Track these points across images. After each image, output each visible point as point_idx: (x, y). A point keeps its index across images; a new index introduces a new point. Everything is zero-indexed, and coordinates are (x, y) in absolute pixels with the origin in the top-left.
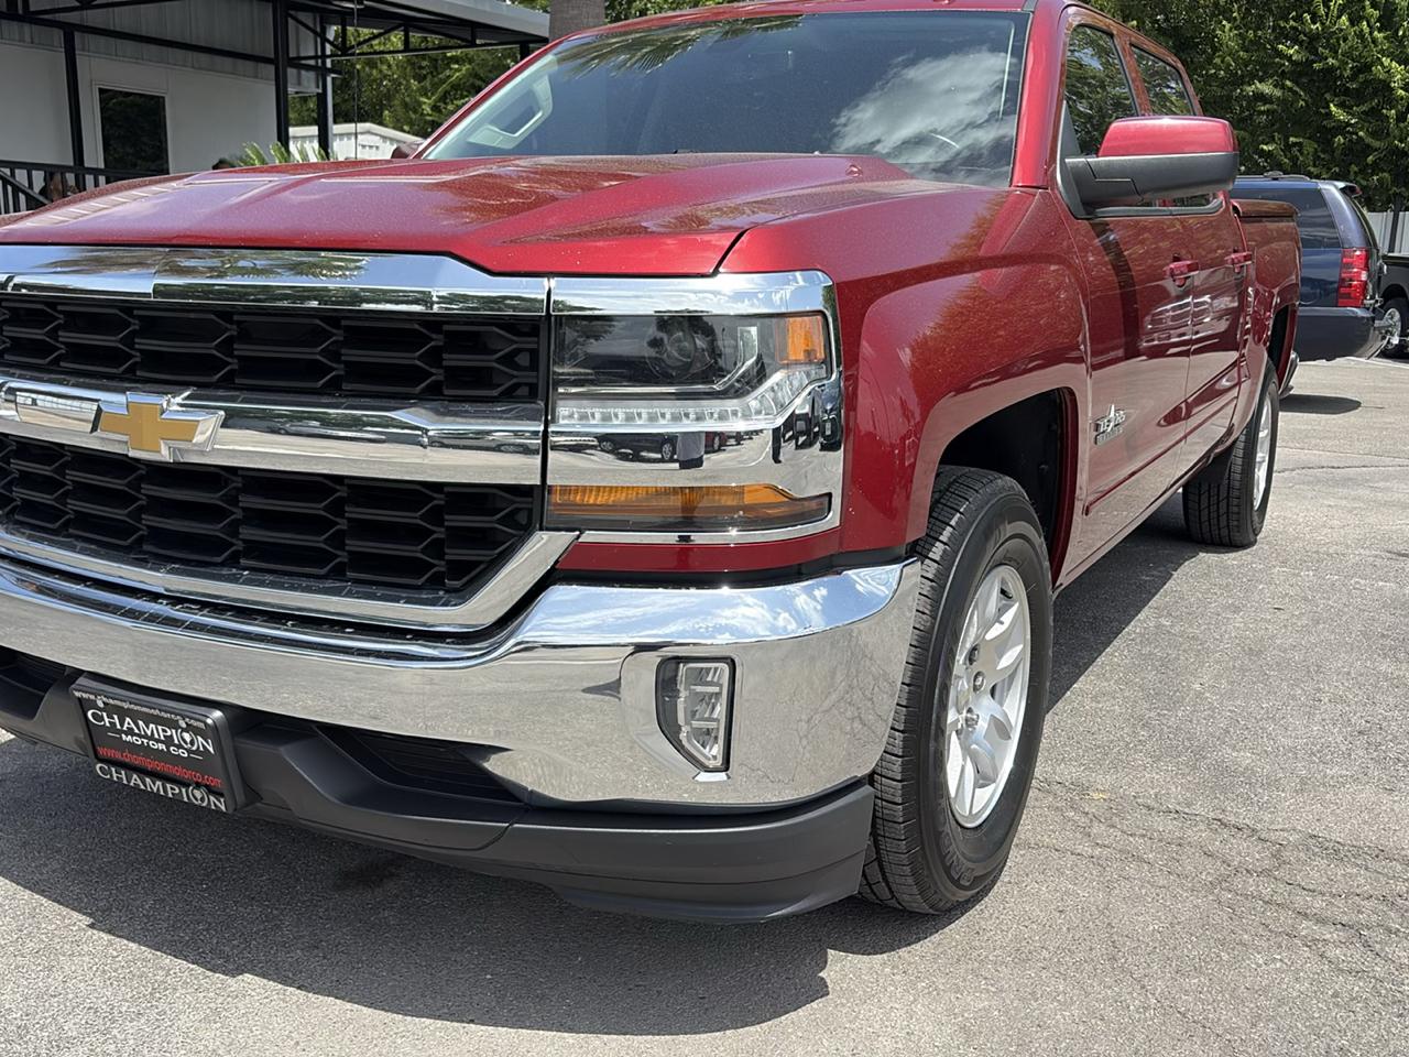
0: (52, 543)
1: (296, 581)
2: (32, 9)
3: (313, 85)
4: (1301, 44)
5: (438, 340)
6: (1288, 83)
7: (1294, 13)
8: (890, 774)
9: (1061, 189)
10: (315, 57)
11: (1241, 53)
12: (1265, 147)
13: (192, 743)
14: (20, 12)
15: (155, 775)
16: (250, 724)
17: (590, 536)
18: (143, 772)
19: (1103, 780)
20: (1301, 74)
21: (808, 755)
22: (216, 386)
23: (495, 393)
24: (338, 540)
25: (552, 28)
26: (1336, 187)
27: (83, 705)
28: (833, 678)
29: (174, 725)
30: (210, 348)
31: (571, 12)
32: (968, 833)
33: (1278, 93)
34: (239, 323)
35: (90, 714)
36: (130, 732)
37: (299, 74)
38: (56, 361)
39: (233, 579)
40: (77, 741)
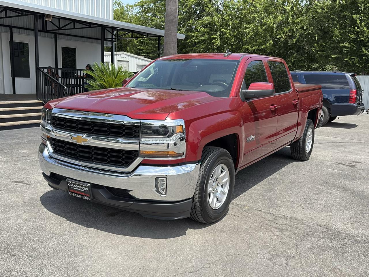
0: (63, 157)
1: (102, 164)
2: (48, 29)
3: (110, 44)
4: (355, 34)
5: (124, 128)
6: (352, 44)
7: (353, 26)
8: (197, 198)
9: (240, 96)
10: (111, 39)
11: (340, 36)
12: (346, 59)
13: (85, 189)
14: (45, 30)
15: (79, 194)
16: (94, 186)
17: (146, 158)
18: (76, 194)
19: (249, 205)
20: (355, 41)
21: (181, 194)
22: (91, 133)
23: (133, 136)
24: (109, 158)
25: (165, 34)
26: (349, 75)
27: (68, 183)
28: (186, 180)
29: (82, 186)
30: (90, 127)
31: (169, 32)
32: (213, 210)
33: (350, 46)
34: (94, 124)
35: (69, 184)
36: (75, 187)
37: (107, 42)
38: (65, 127)
39: (92, 163)
40: (66, 189)
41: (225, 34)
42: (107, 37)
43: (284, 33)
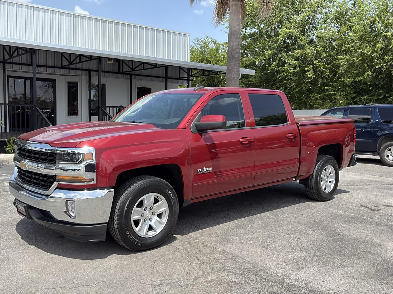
3: (186, 83)
9: (191, 128)
10: (187, 77)
14: (121, 72)
17: (60, 183)
27: (16, 203)
30: (30, 155)
34: (33, 152)
37: (183, 81)
39: (32, 187)
41: (318, 67)
42: (183, 76)
43: (385, 62)
